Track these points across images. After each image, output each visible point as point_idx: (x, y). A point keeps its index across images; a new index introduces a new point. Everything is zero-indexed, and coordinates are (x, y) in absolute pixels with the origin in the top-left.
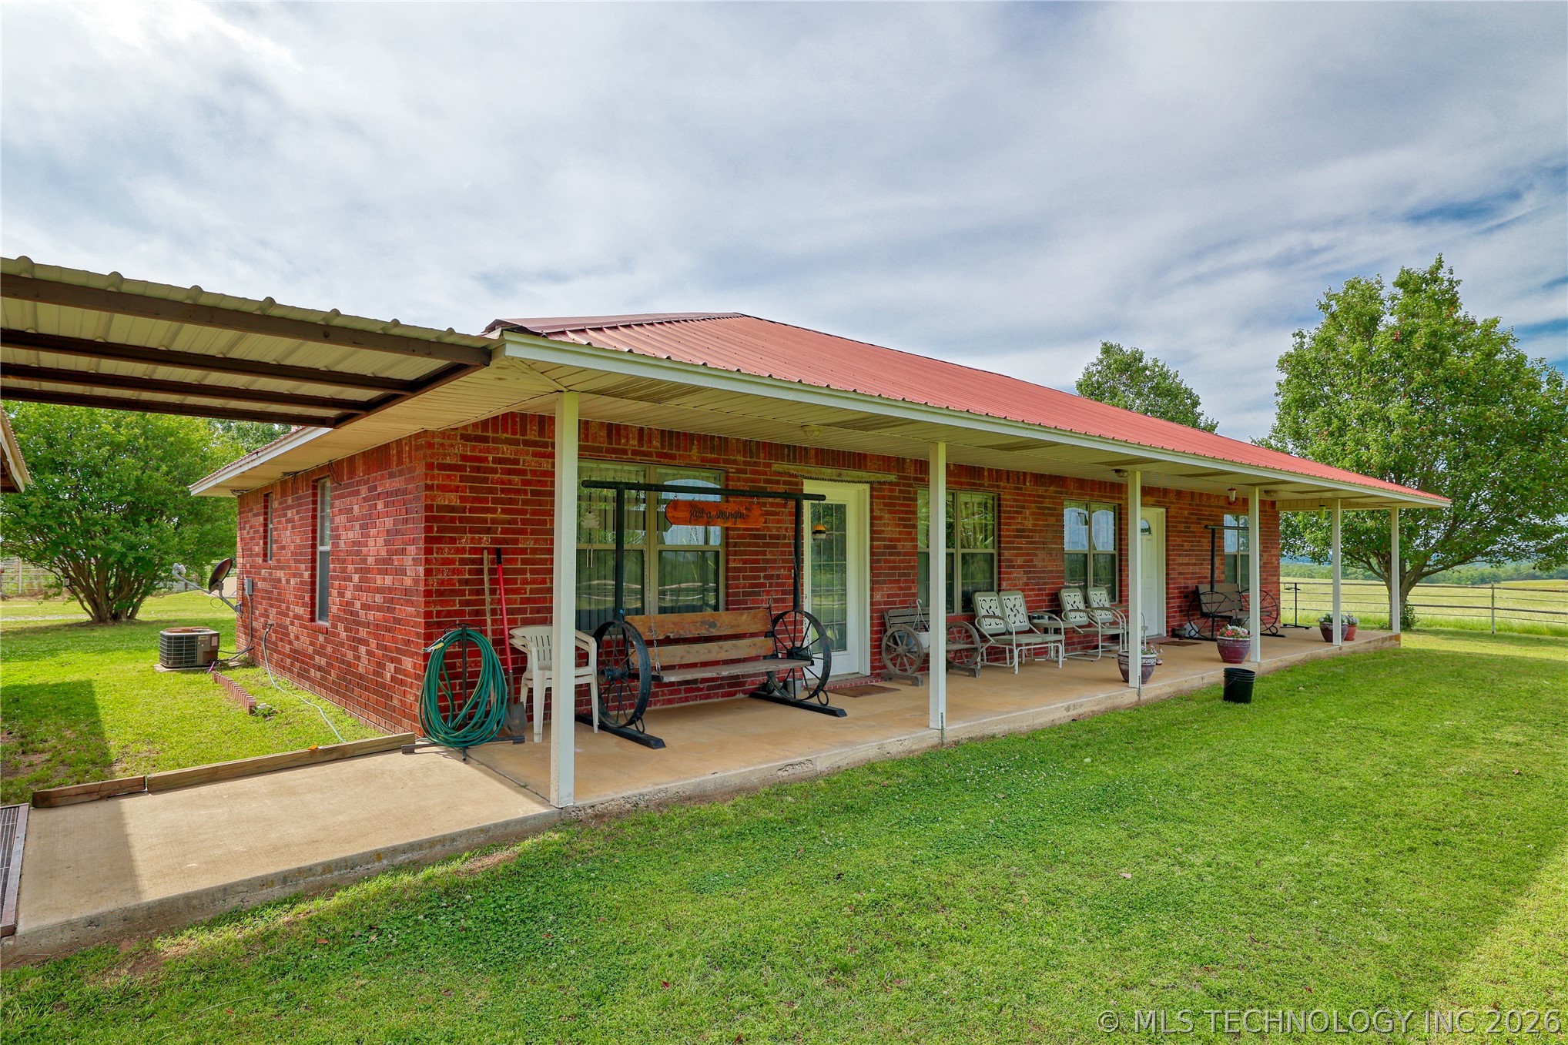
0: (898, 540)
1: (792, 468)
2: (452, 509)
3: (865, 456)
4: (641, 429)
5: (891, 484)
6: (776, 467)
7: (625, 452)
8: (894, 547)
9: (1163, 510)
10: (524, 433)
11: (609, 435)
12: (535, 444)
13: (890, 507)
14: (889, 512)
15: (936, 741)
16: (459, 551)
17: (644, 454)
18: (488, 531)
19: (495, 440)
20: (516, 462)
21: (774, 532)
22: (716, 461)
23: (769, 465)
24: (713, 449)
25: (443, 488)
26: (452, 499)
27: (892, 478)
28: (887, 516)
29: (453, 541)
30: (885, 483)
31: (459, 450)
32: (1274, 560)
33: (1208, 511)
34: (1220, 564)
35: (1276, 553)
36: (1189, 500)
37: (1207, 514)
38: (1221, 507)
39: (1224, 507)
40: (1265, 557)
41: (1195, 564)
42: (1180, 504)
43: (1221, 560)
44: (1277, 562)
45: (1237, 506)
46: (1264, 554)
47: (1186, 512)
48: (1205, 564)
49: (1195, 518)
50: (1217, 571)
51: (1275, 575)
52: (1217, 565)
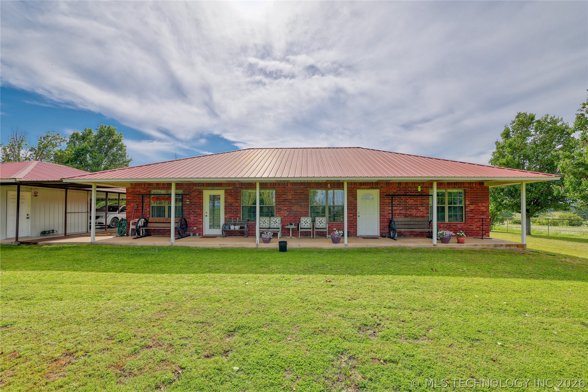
0: (233, 203)
1: (199, 188)
2: (130, 200)
3: (222, 183)
4: (163, 183)
5: (230, 189)
6: (195, 188)
7: (165, 188)
8: (232, 205)
9: (379, 190)
10: (141, 186)
11: (157, 185)
12: (143, 188)
13: (231, 195)
14: (230, 196)
15: (170, 245)
16: (131, 206)
17: (164, 188)
18: (136, 203)
19: (137, 188)
20: (140, 191)
21: (194, 202)
22: (180, 188)
23: (193, 188)
24: (179, 186)
25: (129, 196)
26: (130, 198)
27: (231, 188)
28: (229, 197)
29: (130, 205)
30: (228, 189)
31: (131, 190)
32: (483, 208)
33: (413, 189)
34: (424, 210)
35: (484, 205)
36: (397, 185)
37: (413, 190)
38: (425, 187)
39: (428, 187)
40: (472, 207)
41: (402, 210)
42: (390, 187)
43: (425, 208)
44: (486, 209)
45: (442, 186)
46: (470, 206)
47: (394, 190)
48: (410, 210)
49: (402, 193)
50: (422, 213)
51: (484, 215)
52: (421, 210)
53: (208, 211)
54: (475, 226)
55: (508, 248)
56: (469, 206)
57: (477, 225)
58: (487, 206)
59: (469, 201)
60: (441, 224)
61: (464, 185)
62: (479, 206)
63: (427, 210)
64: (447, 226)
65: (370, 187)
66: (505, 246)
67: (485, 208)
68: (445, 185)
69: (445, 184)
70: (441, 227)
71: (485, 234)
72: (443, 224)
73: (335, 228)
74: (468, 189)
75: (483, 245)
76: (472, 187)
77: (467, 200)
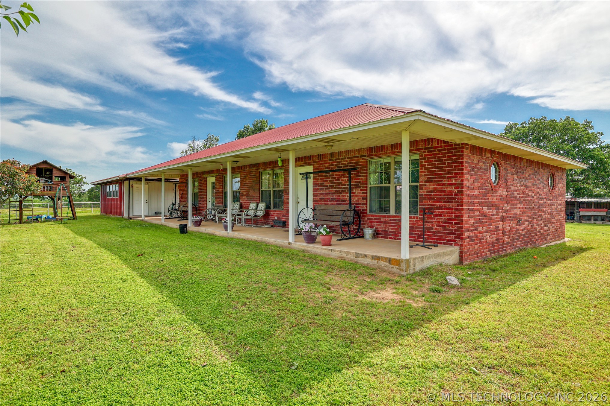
3: (214, 170)
6: (203, 176)
9: (312, 166)
13: (218, 181)
27: (218, 174)
28: (217, 183)
30: (217, 176)
32: (450, 188)
33: (347, 161)
34: (359, 193)
35: (454, 182)
36: (329, 158)
37: (346, 163)
38: (361, 156)
39: (365, 156)
40: (431, 187)
41: (334, 193)
42: (322, 161)
43: (361, 190)
44: (456, 190)
45: (383, 152)
46: (428, 184)
47: (327, 165)
48: (343, 193)
49: (335, 167)
50: (356, 198)
51: (452, 202)
52: (356, 194)
53: (210, 197)
54: (436, 223)
55: (375, 262)
56: (425, 185)
57: (438, 222)
58: (459, 184)
59: (425, 175)
60: (381, 216)
61: (417, 147)
62: (443, 184)
63: (363, 193)
64: (390, 220)
65: (304, 163)
66: (371, 258)
67: (455, 188)
68: (387, 151)
69: (387, 148)
70: (381, 222)
71: (455, 241)
72: (385, 216)
73: (276, 216)
74: (424, 152)
75: (341, 252)
76: (431, 148)
77: (423, 174)
